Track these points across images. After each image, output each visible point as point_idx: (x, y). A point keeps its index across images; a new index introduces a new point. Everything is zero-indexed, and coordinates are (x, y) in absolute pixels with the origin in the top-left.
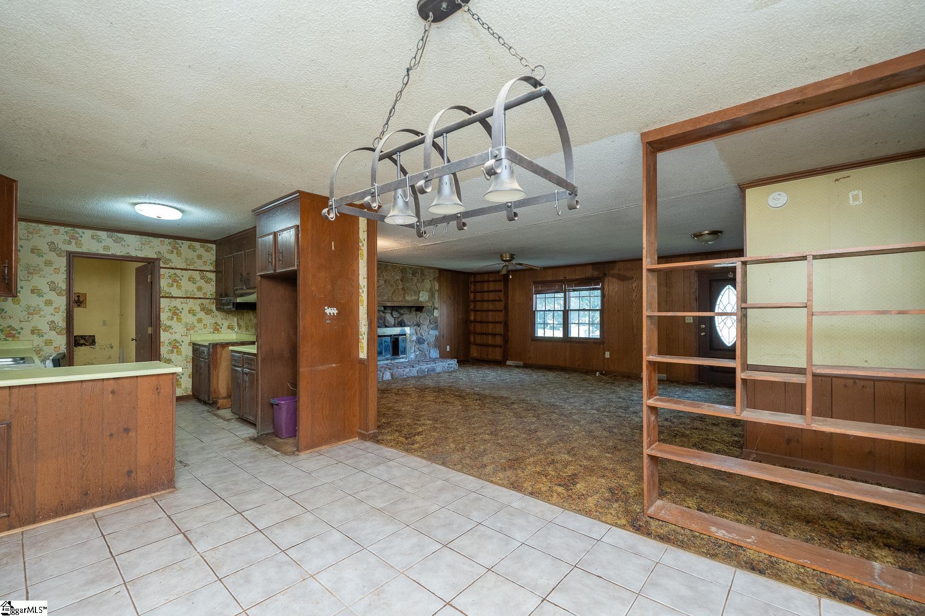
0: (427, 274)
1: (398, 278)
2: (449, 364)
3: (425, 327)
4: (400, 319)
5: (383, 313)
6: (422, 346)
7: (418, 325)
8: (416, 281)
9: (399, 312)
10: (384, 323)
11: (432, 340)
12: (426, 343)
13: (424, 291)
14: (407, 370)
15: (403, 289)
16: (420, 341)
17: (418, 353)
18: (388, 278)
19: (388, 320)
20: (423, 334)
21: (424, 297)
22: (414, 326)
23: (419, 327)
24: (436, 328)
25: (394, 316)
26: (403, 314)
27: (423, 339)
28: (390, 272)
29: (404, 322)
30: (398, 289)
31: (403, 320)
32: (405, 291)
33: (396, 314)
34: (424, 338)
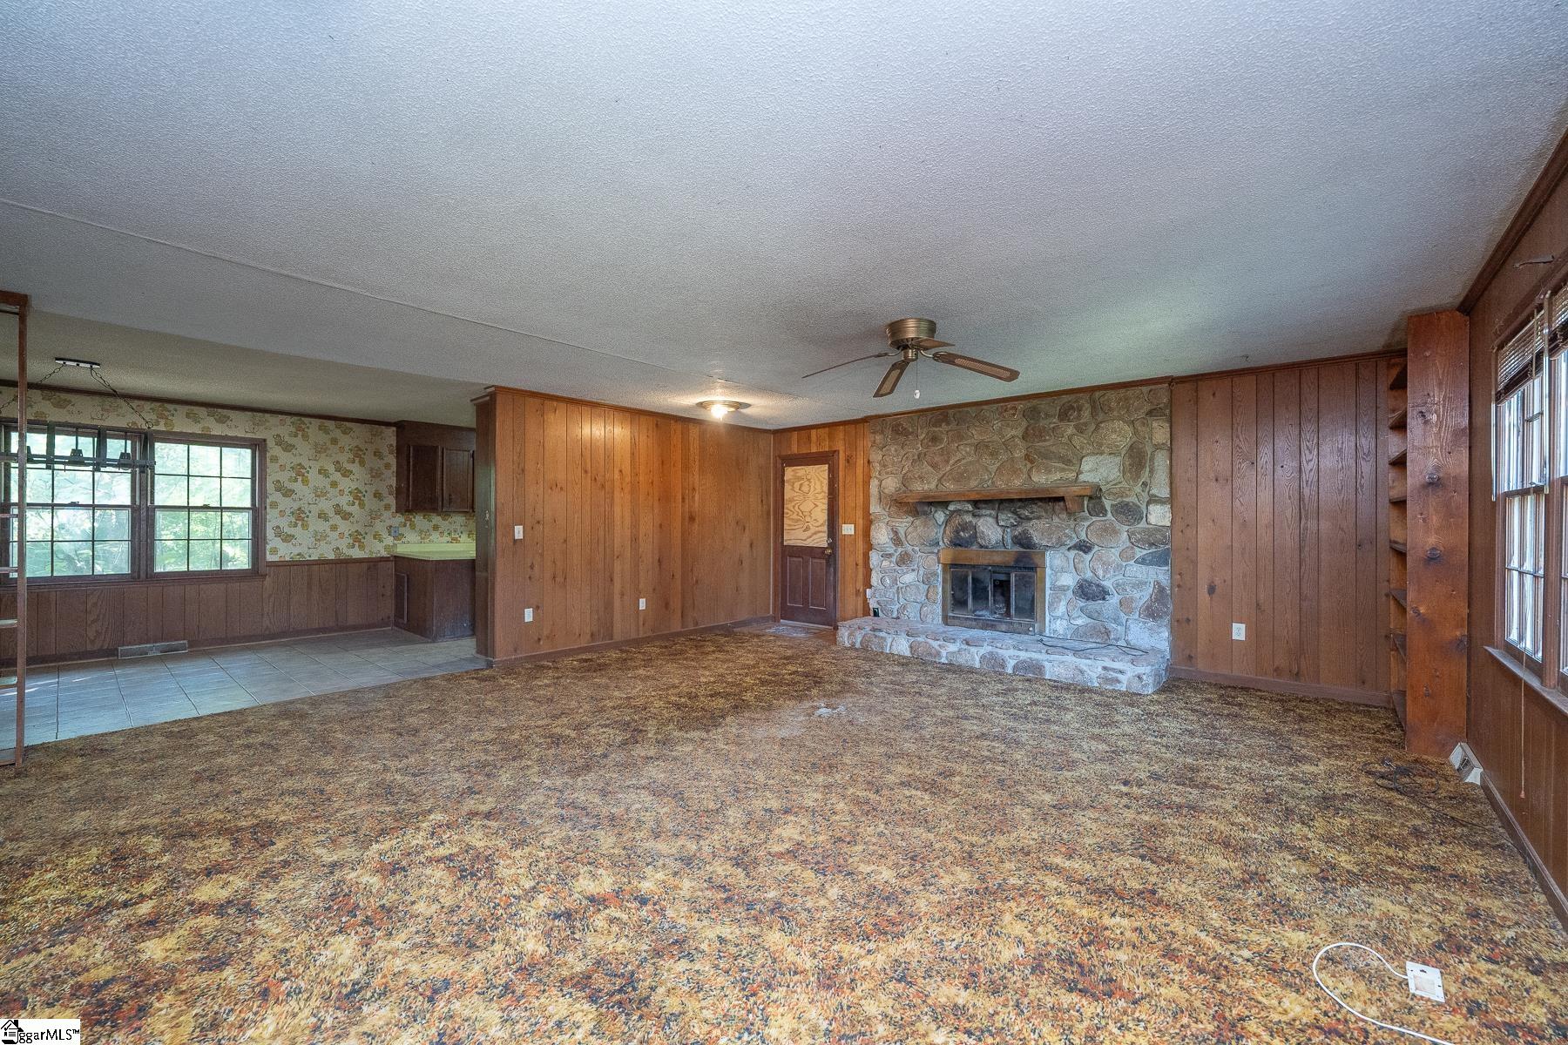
0: (1113, 404)
1: (1013, 432)
2: (1105, 668)
3: (1113, 555)
4: (1020, 529)
5: (974, 516)
6: (1093, 605)
7: (1084, 547)
8: (1070, 431)
9: (1015, 513)
10: (975, 536)
11: (1143, 596)
12: (1114, 600)
13: (1102, 454)
14: (952, 648)
15: (1027, 457)
16: (1089, 591)
17: (1079, 622)
18: (986, 438)
19: (983, 532)
20: (1100, 573)
21: (1098, 470)
22: (1069, 549)
23: (1085, 552)
24: (1160, 560)
25: (1002, 523)
26: (1029, 519)
27: (1098, 586)
28: (987, 422)
29: (1029, 539)
30: (1012, 459)
31: (1025, 532)
32: (1032, 462)
33: (1007, 518)
34: (1108, 584)
